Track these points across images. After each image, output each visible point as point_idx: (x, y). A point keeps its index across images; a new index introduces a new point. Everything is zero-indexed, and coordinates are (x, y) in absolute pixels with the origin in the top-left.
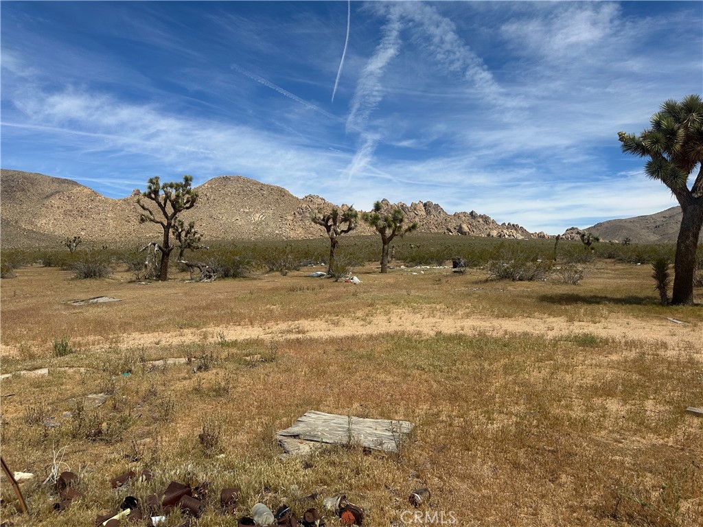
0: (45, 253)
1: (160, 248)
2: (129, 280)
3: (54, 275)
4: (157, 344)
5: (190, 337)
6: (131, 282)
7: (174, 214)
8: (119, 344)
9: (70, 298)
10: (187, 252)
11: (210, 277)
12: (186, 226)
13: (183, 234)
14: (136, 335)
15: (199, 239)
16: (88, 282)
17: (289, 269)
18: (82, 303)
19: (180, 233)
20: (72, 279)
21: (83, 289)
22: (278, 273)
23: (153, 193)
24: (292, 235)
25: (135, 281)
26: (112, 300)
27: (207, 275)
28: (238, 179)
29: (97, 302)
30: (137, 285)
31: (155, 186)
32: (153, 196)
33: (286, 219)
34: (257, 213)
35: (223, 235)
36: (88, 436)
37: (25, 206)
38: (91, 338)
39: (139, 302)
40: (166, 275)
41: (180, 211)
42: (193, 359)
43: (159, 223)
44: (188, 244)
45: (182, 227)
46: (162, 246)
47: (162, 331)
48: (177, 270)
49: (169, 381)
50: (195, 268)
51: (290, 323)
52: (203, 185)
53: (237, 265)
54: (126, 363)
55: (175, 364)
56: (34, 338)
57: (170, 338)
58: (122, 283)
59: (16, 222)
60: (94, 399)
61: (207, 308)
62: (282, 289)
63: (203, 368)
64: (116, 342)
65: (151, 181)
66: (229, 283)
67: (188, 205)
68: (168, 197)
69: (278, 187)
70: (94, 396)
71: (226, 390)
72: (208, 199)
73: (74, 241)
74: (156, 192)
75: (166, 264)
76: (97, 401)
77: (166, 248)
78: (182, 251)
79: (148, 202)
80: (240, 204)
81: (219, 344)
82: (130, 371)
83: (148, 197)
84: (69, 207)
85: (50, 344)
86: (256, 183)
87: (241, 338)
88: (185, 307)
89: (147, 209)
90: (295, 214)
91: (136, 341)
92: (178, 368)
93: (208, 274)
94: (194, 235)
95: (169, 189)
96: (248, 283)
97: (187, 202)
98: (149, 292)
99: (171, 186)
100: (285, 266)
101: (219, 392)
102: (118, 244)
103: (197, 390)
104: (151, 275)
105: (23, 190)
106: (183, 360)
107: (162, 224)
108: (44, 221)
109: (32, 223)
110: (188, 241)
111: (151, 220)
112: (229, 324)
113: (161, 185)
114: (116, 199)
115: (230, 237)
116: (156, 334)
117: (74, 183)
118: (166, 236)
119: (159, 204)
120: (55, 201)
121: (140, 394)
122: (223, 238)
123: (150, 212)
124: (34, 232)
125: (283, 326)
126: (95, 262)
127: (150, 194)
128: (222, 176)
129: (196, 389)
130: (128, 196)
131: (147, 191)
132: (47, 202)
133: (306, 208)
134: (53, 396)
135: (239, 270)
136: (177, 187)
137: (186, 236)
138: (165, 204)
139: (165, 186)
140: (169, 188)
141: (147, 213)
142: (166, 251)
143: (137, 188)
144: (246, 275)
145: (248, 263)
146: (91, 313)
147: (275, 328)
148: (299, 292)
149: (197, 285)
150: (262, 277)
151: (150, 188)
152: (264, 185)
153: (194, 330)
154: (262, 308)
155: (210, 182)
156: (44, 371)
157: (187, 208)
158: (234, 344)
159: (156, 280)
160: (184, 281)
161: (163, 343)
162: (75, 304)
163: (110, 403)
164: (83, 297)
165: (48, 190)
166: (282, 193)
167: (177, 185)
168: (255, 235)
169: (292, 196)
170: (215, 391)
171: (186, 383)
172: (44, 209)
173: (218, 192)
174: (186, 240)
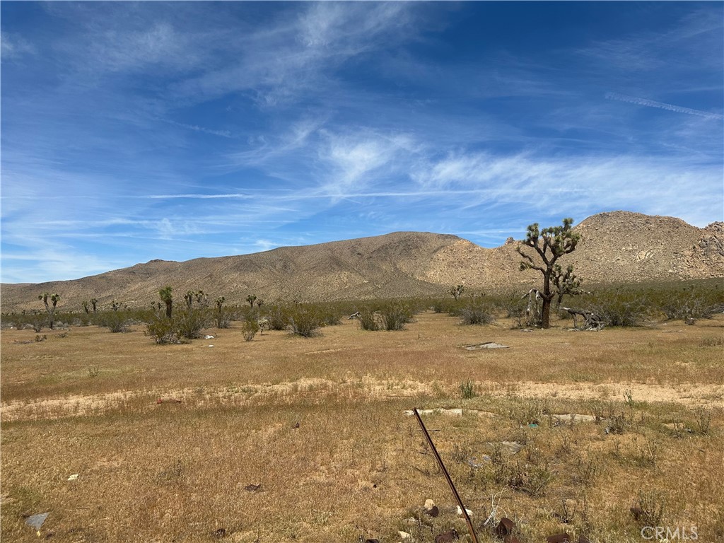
0: (435, 301)
1: (540, 294)
2: (511, 327)
3: (444, 320)
4: (555, 396)
5: (588, 392)
6: (513, 329)
7: (555, 259)
8: (516, 392)
9: (464, 343)
10: (566, 298)
11: (596, 325)
12: (564, 271)
13: (561, 279)
14: (530, 384)
15: (578, 284)
16: (474, 328)
17: (696, 316)
18: (474, 348)
19: (558, 278)
20: (461, 325)
21: (472, 334)
22: (680, 322)
23: (532, 240)
24: (692, 274)
25: (516, 328)
26: (499, 346)
27: (592, 324)
28: (618, 214)
29: (487, 348)
30: (519, 332)
31: (534, 233)
32: (532, 243)
33: (682, 255)
34: (643, 250)
35: (602, 278)
36: (510, 484)
37: (418, 261)
38: (489, 383)
39: (527, 349)
40: (548, 322)
41: (560, 256)
42: (601, 418)
43: (539, 269)
44: (567, 289)
45: (560, 272)
46: (542, 292)
47: (557, 383)
48: (558, 318)
49: (581, 440)
50: (577, 315)
51: (714, 386)
52: (578, 226)
53: (628, 312)
54: (531, 414)
55: (582, 421)
56: (441, 378)
57: (568, 391)
58: (504, 330)
59: (412, 275)
60: (508, 447)
61: (600, 360)
62: (692, 342)
63: (617, 429)
64: (513, 389)
65: (530, 228)
66: (619, 334)
67: (568, 249)
68: (547, 242)
69: (669, 218)
70: (508, 443)
71: (651, 462)
72: (583, 240)
73: (458, 289)
74: (535, 239)
75: (548, 310)
76: (511, 449)
77: (547, 294)
78: (560, 297)
79: (526, 249)
80: (621, 242)
81: (627, 403)
82: (536, 422)
83: (527, 245)
84: (452, 259)
85: (456, 385)
86: (640, 216)
87: (650, 400)
88: (576, 358)
89: (527, 257)
90: (694, 247)
91: (533, 391)
92: (588, 427)
93: (593, 322)
94: (573, 279)
95: (548, 235)
96: (645, 333)
97: (568, 246)
98: (535, 340)
99: (551, 231)
100: (690, 312)
101: (643, 462)
102: (495, 291)
103: (615, 455)
104: (532, 323)
105: (417, 247)
106: (591, 418)
107: (542, 270)
108: (433, 273)
109: (423, 275)
110: (567, 286)
111: (531, 267)
112: (631, 381)
113: (540, 230)
114: (491, 248)
115: (611, 279)
116: (551, 385)
117: (455, 237)
118: (547, 282)
119: (539, 251)
120: (440, 255)
121: (552, 448)
122: (603, 281)
123: (530, 259)
124: (425, 282)
125: (707, 389)
126: (480, 309)
127: (529, 241)
128: (598, 214)
129: (613, 454)
130: (502, 245)
131: (526, 238)
132: (435, 256)
133: (711, 239)
134: (471, 438)
135: (631, 319)
136: (556, 231)
137: (564, 281)
138: (545, 250)
139: (544, 232)
140: (548, 233)
141: (526, 260)
142: (547, 297)
143: (510, 236)
144: (638, 323)
145: (642, 309)
146: (484, 358)
147: (694, 392)
148: (718, 347)
149: (582, 333)
150: (659, 325)
151: (529, 235)
152: (651, 217)
153: (591, 384)
154: (669, 365)
155: (585, 222)
156: (459, 411)
157: (568, 252)
158: (643, 406)
159: (538, 328)
160: (567, 329)
161: (560, 395)
162: (468, 348)
163: (525, 453)
164: (474, 342)
165: (435, 246)
166: (675, 224)
167: (556, 229)
168: (642, 276)
169: (690, 227)
170: (636, 459)
171: (600, 444)
172: (432, 262)
173: (595, 231)
174: (564, 285)
